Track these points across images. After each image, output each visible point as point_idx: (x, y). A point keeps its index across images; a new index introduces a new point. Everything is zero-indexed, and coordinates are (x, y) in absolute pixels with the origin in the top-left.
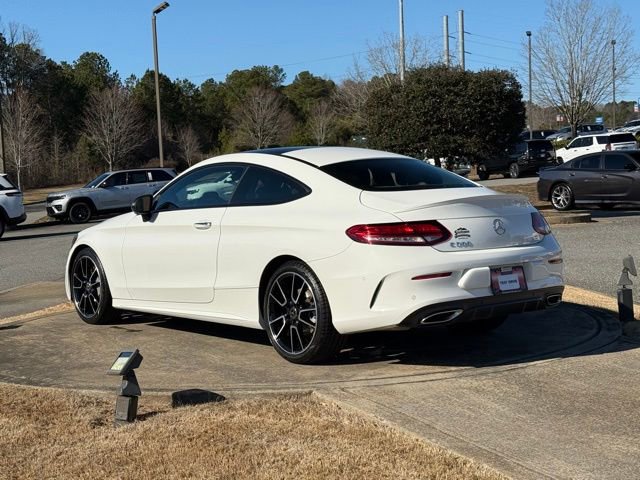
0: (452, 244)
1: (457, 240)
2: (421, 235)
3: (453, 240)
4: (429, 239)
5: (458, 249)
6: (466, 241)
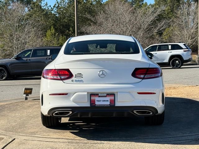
0: (72, 81)
1: (76, 79)
2: (60, 75)
3: (73, 78)
4: (63, 77)
5: (75, 83)
6: (80, 79)
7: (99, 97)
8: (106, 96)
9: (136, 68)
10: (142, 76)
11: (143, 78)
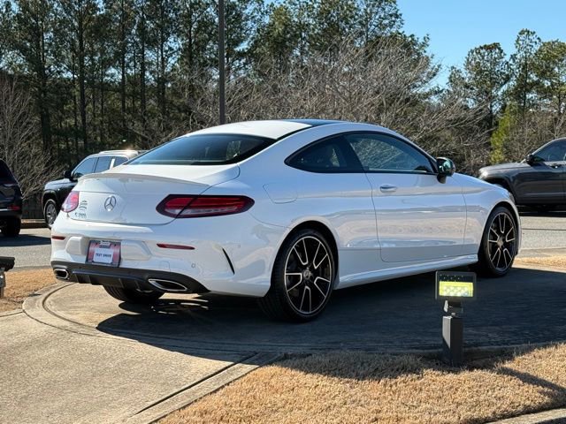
1: (79, 211)
5: (78, 218)
6: (83, 212)
7: (101, 247)
8: (109, 247)
9: (170, 195)
10: (177, 211)
11: (178, 216)
